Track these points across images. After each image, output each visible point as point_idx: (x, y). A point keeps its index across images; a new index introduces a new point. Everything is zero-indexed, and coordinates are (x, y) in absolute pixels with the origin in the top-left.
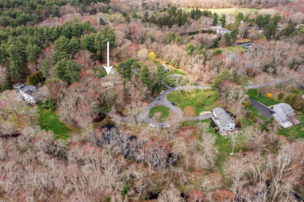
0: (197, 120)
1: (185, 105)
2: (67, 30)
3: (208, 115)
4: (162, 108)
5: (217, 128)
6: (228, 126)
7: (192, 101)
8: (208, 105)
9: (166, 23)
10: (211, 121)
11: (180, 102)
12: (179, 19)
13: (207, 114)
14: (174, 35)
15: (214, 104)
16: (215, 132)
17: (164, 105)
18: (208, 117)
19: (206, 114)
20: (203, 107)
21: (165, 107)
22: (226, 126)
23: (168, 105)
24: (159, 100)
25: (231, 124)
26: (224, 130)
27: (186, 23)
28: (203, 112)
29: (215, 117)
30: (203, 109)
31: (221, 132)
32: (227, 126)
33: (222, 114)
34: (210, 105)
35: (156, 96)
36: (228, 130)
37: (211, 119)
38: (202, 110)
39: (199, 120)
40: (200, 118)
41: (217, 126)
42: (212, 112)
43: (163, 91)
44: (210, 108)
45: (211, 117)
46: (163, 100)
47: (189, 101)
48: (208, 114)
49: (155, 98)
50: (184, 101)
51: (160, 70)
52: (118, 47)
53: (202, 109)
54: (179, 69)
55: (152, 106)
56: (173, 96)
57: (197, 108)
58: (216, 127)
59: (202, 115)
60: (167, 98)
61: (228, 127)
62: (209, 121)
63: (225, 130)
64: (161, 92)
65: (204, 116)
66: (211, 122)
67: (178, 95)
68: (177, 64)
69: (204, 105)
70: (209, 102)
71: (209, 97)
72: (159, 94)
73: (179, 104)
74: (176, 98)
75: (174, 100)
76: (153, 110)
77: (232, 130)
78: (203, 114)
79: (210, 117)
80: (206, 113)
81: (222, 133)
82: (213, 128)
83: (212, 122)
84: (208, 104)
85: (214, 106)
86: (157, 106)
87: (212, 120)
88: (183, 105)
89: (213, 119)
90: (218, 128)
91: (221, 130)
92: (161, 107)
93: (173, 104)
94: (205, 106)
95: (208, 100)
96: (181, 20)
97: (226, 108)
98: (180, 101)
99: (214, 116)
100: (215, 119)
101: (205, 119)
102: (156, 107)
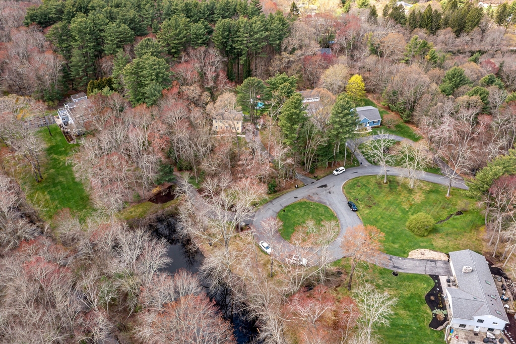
0: (393, 269)
1: (382, 218)
2: (204, 10)
3: (433, 264)
4: (317, 209)
5: (440, 313)
6: (481, 321)
7: (408, 212)
8: (447, 234)
9: (427, 25)
10: (433, 284)
11: (374, 206)
12: (462, 19)
13: (431, 261)
14: (424, 46)
15: (468, 235)
16: (430, 325)
17: (328, 203)
18: (429, 270)
19: (428, 260)
20: (431, 236)
21: (327, 208)
22: (472, 319)
23: (339, 205)
24: (322, 186)
25: (490, 316)
26: (463, 326)
27: (476, 29)
28: (422, 250)
29: (452, 278)
30: (427, 242)
31: (451, 330)
32: (476, 318)
33: (474, 275)
34: (453, 236)
35: (322, 176)
36: (477, 330)
37: (435, 277)
38: (422, 244)
39: (400, 271)
40: (404, 267)
41: (444, 308)
42: (447, 259)
43: (342, 168)
44: (451, 243)
45: (439, 270)
46: (332, 190)
47: (397, 210)
48: (434, 261)
49: (314, 180)
50: (384, 207)
51: (340, 113)
52: (285, 54)
53: (422, 242)
54: (410, 126)
55: (296, 198)
56: (364, 185)
57: (412, 234)
58: (441, 308)
59: (413, 259)
60: (344, 188)
61: (480, 324)
62: (426, 281)
63: (467, 328)
64: (337, 171)
65: (417, 263)
66: (429, 289)
67: (377, 186)
68: (407, 112)
69: (434, 230)
70: (454, 227)
71: (460, 213)
72: (332, 173)
73: (367, 211)
74: (367, 193)
75: (359, 197)
76: (294, 208)
77: (489, 334)
78: (420, 256)
79: (436, 272)
80: (429, 254)
81: (453, 335)
82: (429, 311)
83: (434, 289)
84: (450, 230)
85: (464, 240)
86: (308, 201)
87: (438, 284)
88: (375, 216)
89: (443, 279)
90: (446, 315)
91: (454, 323)
92: (317, 205)
93: (350, 205)
94: (439, 235)
95: (454, 219)
96: (465, 23)
97: (501, 258)
98: (374, 204)
99: (449, 272)
100: (448, 281)
101: (418, 272)
102: (305, 203)
